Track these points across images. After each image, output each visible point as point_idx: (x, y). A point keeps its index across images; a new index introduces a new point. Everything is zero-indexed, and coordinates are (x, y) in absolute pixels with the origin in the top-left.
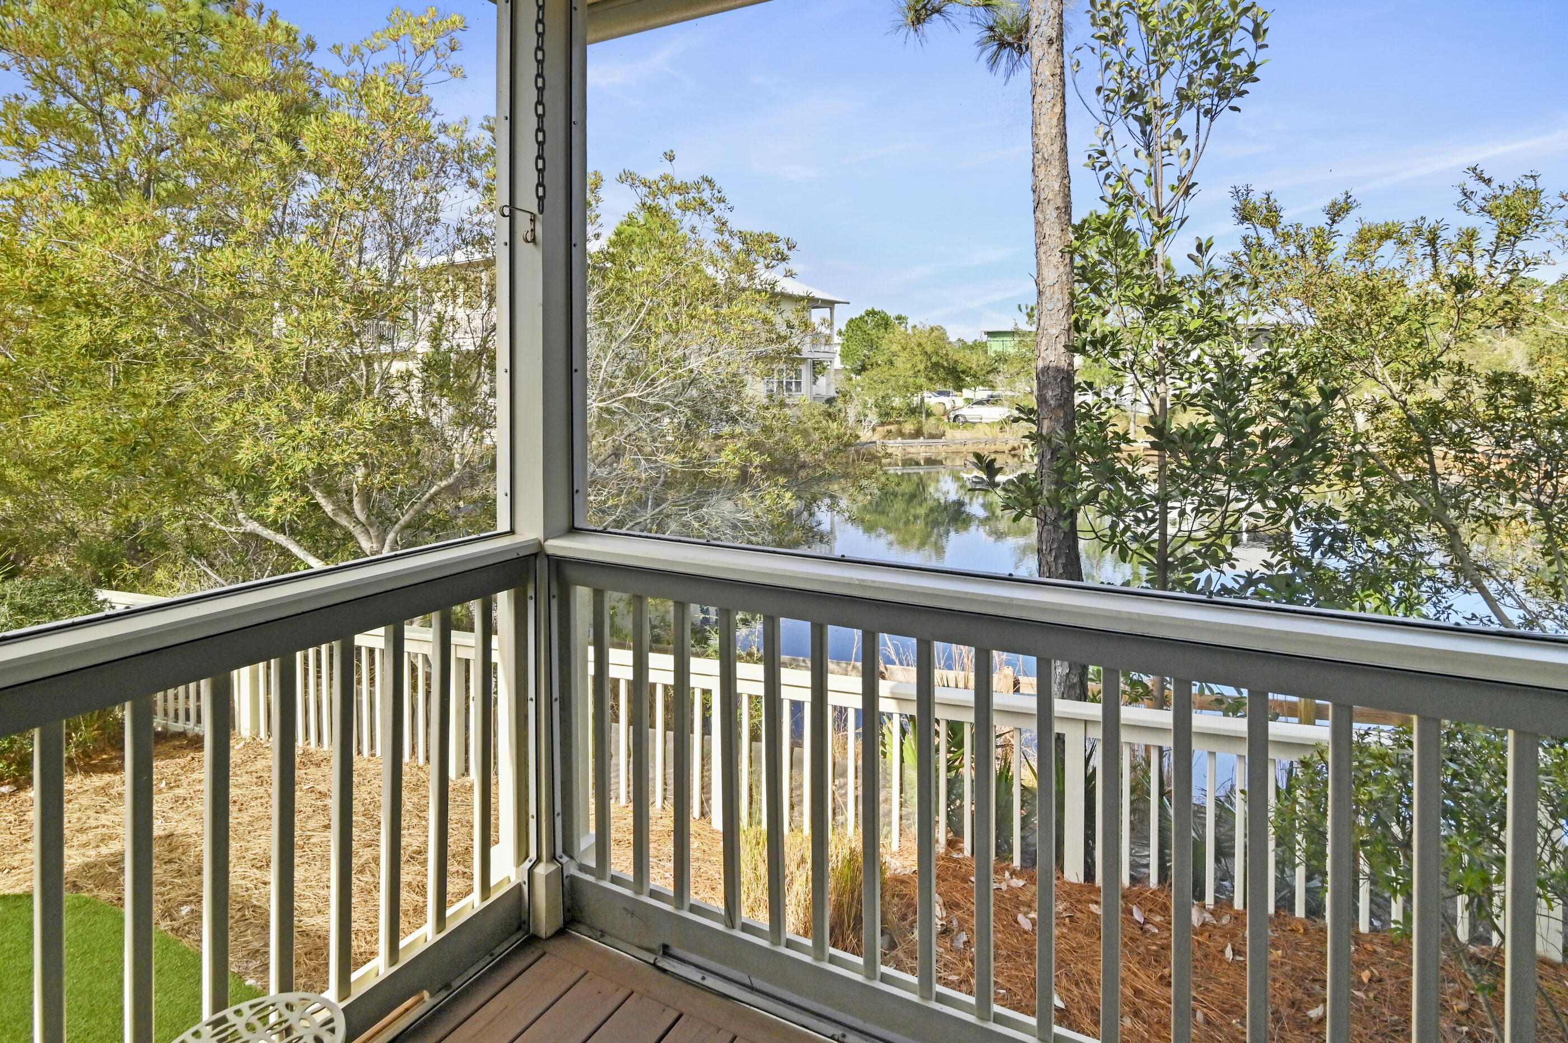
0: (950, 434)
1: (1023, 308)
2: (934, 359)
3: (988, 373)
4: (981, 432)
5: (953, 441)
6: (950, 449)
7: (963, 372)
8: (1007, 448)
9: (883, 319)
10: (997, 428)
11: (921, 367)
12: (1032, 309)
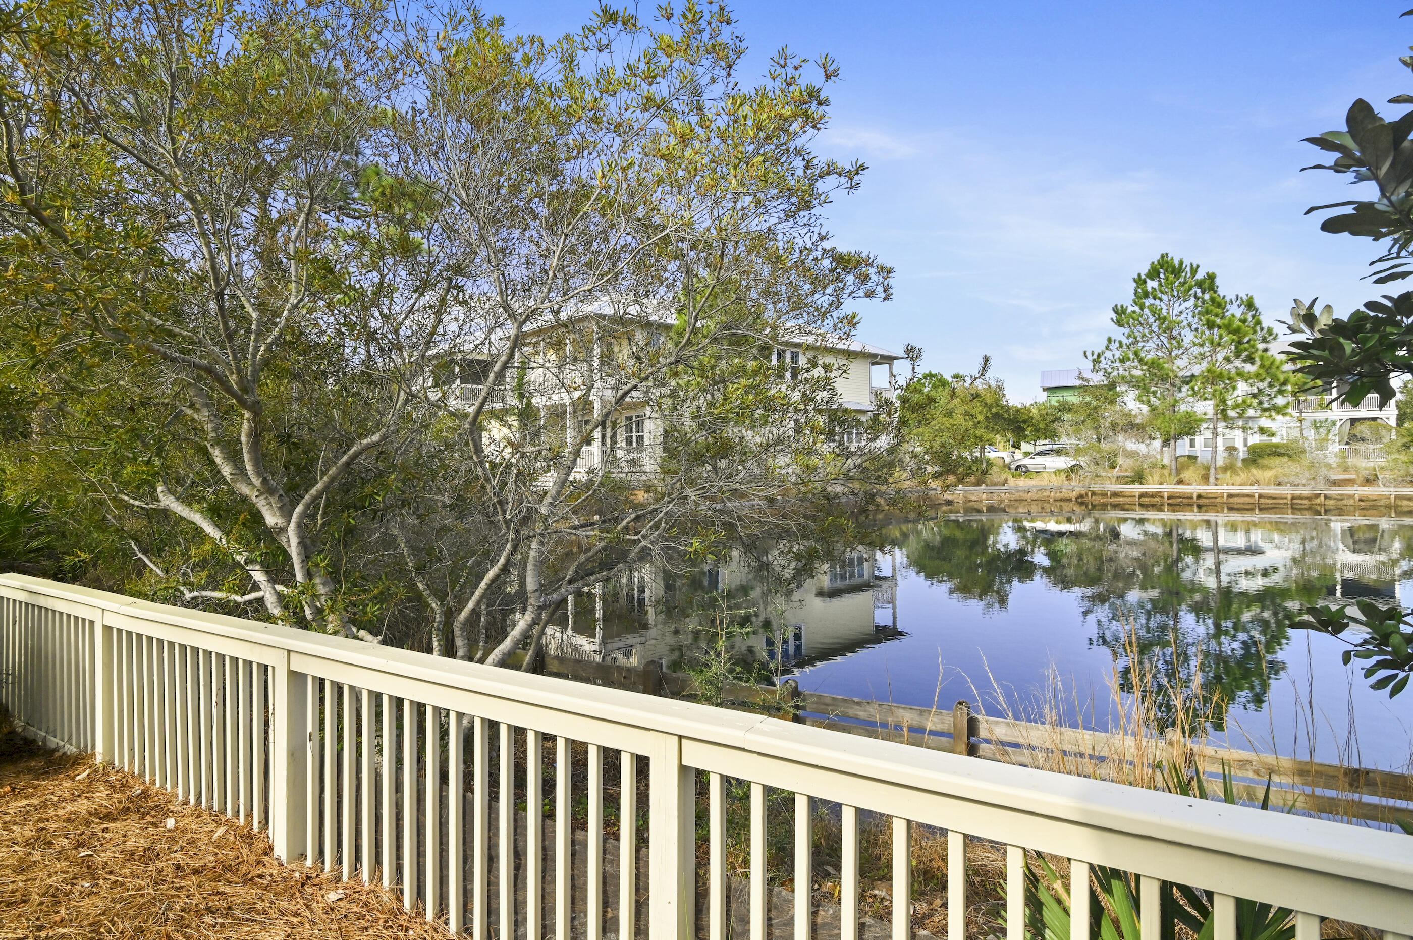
0: (1012, 482)
1: (1089, 354)
2: (994, 410)
3: (1053, 421)
4: (1043, 481)
5: (1017, 489)
6: (1013, 497)
7: (1025, 422)
8: (1073, 495)
9: (940, 381)
10: (1063, 476)
11: (981, 418)
12: (1099, 356)
